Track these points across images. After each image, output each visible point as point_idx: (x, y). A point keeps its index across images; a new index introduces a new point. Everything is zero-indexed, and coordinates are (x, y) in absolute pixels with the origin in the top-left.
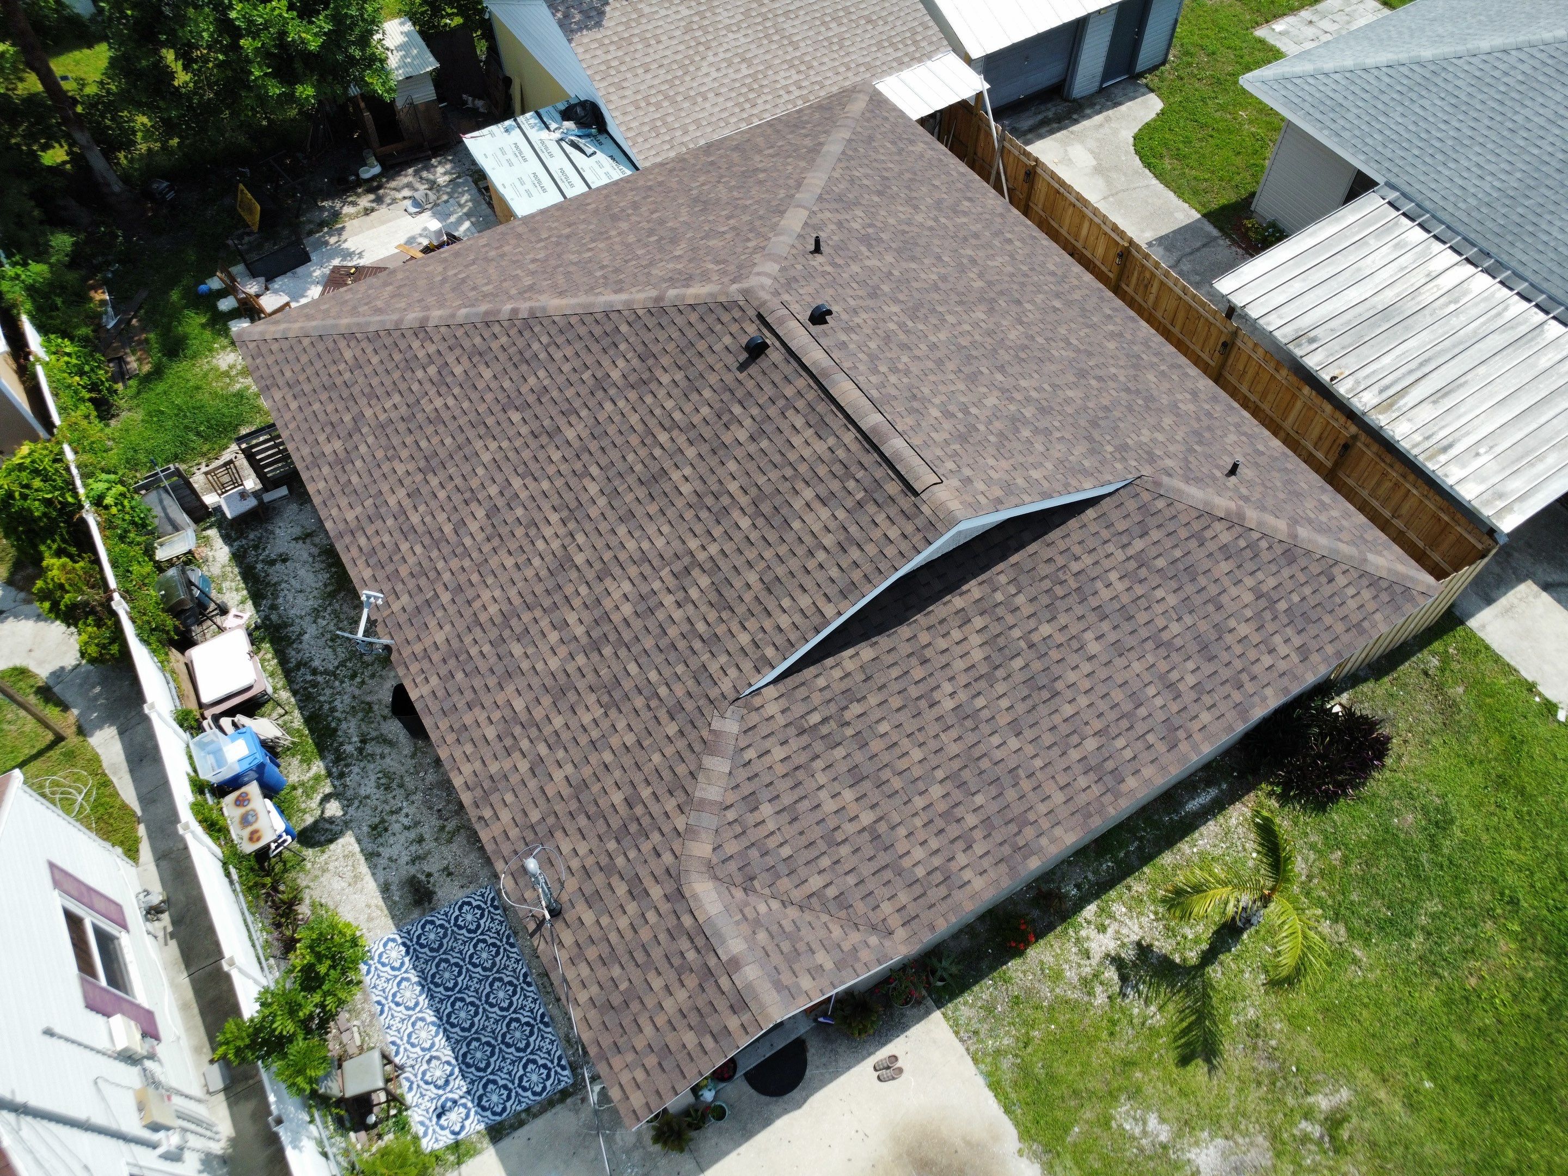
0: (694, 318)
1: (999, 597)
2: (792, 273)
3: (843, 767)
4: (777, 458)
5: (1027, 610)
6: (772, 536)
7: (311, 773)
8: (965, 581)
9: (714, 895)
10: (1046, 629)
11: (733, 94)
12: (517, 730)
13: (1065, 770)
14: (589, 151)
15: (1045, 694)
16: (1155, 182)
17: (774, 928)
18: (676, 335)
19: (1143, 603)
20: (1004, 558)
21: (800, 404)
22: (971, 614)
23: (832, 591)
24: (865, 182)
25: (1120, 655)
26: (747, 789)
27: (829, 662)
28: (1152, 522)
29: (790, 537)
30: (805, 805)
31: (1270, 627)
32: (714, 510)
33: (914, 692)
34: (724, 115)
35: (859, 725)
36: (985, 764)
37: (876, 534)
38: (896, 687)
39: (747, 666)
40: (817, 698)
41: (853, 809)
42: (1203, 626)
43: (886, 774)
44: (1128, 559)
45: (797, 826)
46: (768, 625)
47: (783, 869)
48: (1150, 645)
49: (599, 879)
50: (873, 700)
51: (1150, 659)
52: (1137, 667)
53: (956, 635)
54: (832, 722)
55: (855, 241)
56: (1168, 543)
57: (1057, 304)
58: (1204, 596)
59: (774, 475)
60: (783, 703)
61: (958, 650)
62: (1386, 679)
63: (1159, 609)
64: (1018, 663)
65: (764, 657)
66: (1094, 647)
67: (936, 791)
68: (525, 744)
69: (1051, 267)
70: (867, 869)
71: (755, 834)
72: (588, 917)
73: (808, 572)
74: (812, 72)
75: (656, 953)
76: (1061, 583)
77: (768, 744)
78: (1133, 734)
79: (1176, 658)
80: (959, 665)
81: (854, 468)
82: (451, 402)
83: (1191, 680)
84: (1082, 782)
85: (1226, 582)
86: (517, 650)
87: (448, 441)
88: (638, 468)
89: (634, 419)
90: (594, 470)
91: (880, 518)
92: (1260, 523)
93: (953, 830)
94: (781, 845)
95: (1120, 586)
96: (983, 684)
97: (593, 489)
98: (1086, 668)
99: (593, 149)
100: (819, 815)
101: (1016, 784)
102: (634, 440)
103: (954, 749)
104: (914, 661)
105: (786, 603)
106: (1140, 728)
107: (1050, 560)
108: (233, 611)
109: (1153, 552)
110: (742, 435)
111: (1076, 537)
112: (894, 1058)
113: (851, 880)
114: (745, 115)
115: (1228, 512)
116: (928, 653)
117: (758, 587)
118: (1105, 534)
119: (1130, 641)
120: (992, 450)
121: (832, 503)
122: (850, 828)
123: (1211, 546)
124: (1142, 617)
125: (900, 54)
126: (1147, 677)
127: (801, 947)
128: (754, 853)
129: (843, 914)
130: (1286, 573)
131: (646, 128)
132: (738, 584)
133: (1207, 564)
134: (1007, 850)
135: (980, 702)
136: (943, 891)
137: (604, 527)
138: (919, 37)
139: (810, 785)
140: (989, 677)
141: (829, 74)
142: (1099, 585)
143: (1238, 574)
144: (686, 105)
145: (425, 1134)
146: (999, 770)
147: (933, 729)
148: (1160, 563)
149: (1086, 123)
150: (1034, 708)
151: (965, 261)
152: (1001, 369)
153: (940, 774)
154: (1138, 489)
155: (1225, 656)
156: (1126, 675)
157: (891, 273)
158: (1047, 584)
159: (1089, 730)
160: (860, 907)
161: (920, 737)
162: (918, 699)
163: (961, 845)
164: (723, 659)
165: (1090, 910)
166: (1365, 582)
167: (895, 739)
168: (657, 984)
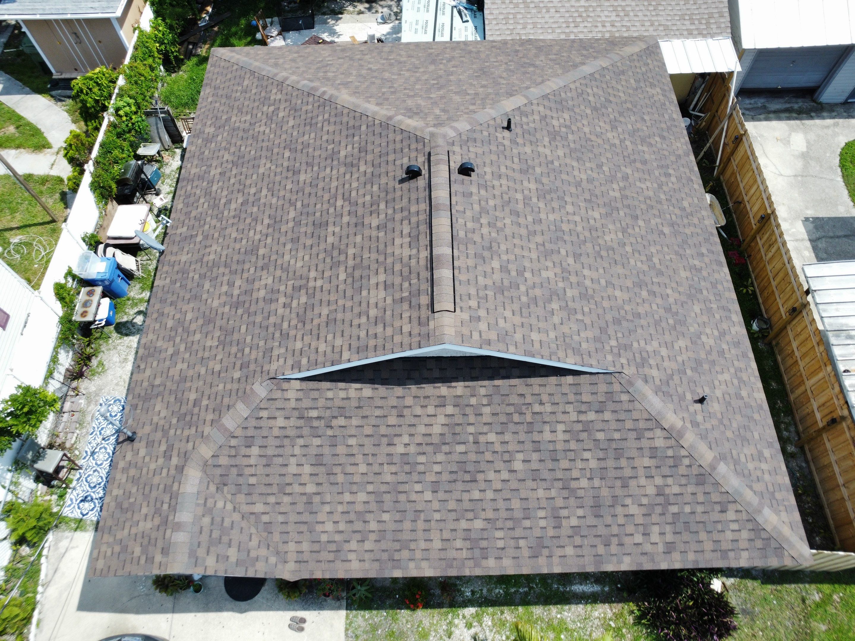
0: (398, 138)
1: (473, 401)
2: (477, 135)
3: (313, 451)
4: (381, 247)
5: (486, 419)
6: (349, 293)
7: (141, 296)
8: (456, 379)
9: (197, 481)
10: (492, 437)
11: (567, 15)
12: (180, 330)
13: (452, 530)
14: (465, 19)
15: (467, 477)
16: (840, 179)
17: (218, 519)
18: (384, 144)
19: (571, 455)
20: (491, 378)
21: (414, 220)
22: (448, 401)
23: (355, 344)
24: (591, 98)
25: (534, 480)
26: (250, 433)
27: (341, 385)
28: (611, 406)
29: (357, 299)
30: (280, 460)
31: (655, 518)
32: (334, 260)
33: (383, 430)
34: (554, 26)
35: (337, 432)
36: (402, 498)
37: (397, 324)
38: (373, 421)
39: (290, 362)
40: (321, 403)
41: (305, 479)
42: (605, 492)
43: (337, 470)
44: (578, 422)
45: (268, 470)
46: (314, 344)
47: (245, 488)
48: (560, 484)
49: (159, 434)
50: (355, 422)
51: (553, 493)
52: (541, 493)
53: (431, 410)
54: (323, 422)
55: (545, 132)
56: (614, 425)
57: (666, 230)
58: (619, 473)
59: (374, 256)
60: (300, 395)
61: (427, 420)
62: (769, 586)
63: (580, 464)
64: (461, 448)
65: (300, 362)
66: (518, 465)
67: (362, 497)
68: (178, 339)
69: (685, 204)
70: (293, 517)
71: (240, 461)
72: (142, 452)
73: (351, 326)
74: (626, 19)
75: (154, 494)
76: (521, 414)
77: (278, 414)
78: (512, 534)
79: (572, 501)
80: (422, 429)
81: (414, 275)
82: (267, 131)
83: (574, 522)
84: (459, 544)
85: (641, 472)
86: (207, 285)
87: (253, 152)
88: (318, 214)
89: (334, 184)
90: (299, 204)
91: (406, 315)
92: (692, 446)
93: (358, 526)
94: (252, 475)
95: (561, 436)
96: (430, 449)
97: (292, 214)
98: (505, 475)
99: (469, 18)
100: (283, 471)
101: (414, 521)
102: (326, 197)
103: (388, 478)
104: (394, 412)
105: (330, 337)
106: (518, 533)
107: (522, 395)
108: (161, 196)
109: (600, 426)
110: (374, 224)
111: (548, 389)
112: (303, 621)
113: (281, 518)
114: (567, 30)
115: (672, 427)
116: (406, 412)
117: (324, 318)
118: (571, 397)
119: (546, 475)
120: (516, 307)
121: (390, 290)
122: (297, 489)
123: (645, 443)
124: (565, 464)
125: (693, 27)
126: (544, 504)
127: (225, 539)
128: (234, 471)
129: (265, 534)
130: (691, 489)
131: (501, 17)
132: (316, 311)
133: (634, 453)
134: (385, 556)
135: (422, 459)
136: (331, 557)
137: (283, 240)
138: (712, 21)
139: (288, 451)
140: (437, 448)
141: (637, 24)
142: (547, 428)
143: (653, 472)
144: (534, 11)
145: (69, 506)
146: (408, 506)
147: (382, 459)
148: (600, 436)
149: (818, 122)
150: (455, 481)
151: (619, 175)
152: (577, 256)
153: (370, 488)
154: (614, 380)
155: (609, 520)
156: (530, 494)
157: (552, 163)
158: (511, 409)
159: (483, 515)
160: (276, 537)
161: (371, 459)
162: (383, 436)
163: (358, 536)
164: (283, 350)
165: (470, 611)
166: (750, 526)
167: (354, 452)
168: (144, 510)
